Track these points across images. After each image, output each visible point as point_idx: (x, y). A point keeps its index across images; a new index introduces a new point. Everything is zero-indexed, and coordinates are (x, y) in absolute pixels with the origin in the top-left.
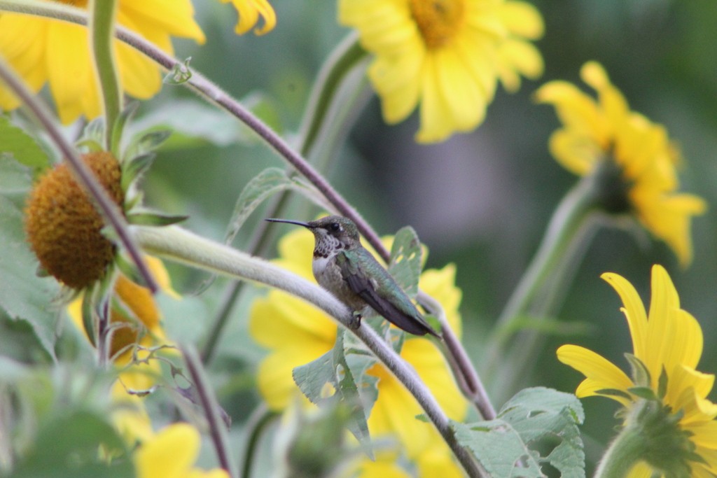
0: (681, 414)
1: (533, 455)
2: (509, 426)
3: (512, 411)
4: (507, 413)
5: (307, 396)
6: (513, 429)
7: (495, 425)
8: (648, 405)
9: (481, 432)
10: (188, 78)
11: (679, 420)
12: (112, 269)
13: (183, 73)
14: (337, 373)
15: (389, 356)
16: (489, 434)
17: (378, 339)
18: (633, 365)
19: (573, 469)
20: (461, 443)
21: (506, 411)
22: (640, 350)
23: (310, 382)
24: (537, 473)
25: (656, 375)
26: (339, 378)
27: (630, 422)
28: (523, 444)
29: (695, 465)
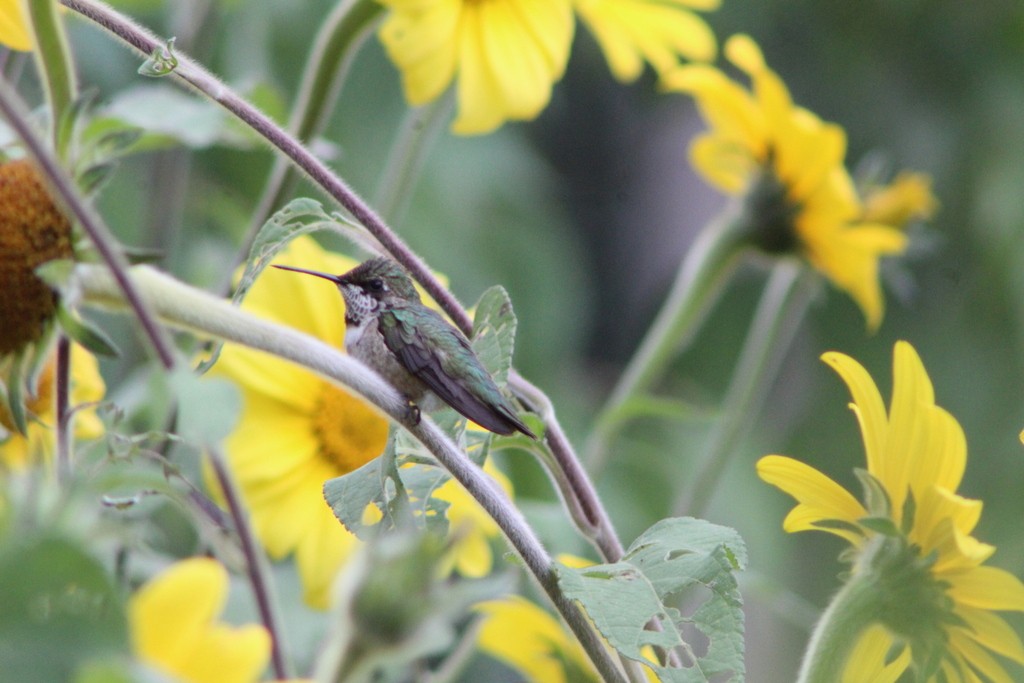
0: (934, 557)
1: (671, 614)
2: (639, 571)
3: (645, 549)
4: (637, 554)
5: (342, 522)
6: (643, 576)
7: (618, 570)
8: (886, 544)
9: (597, 580)
10: (173, 67)
11: (932, 564)
12: (51, 326)
13: (165, 60)
14: (386, 490)
15: (462, 466)
16: (609, 583)
17: (447, 442)
18: (866, 486)
19: (727, 635)
20: (568, 595)
21: (636, 550)
22: (877, 464)
23: (346, 502)
24: (675, 640)
25: (899, 500)
26: (388, 497)
27: (861, 568)
28: (657, 598)
29: (953, 631)
